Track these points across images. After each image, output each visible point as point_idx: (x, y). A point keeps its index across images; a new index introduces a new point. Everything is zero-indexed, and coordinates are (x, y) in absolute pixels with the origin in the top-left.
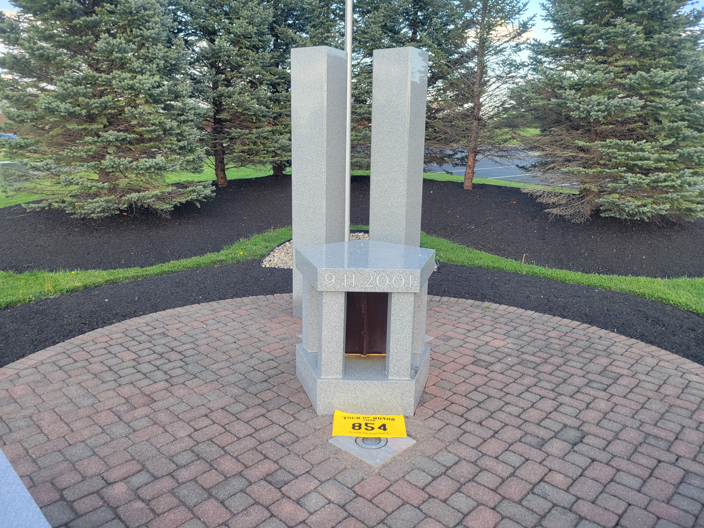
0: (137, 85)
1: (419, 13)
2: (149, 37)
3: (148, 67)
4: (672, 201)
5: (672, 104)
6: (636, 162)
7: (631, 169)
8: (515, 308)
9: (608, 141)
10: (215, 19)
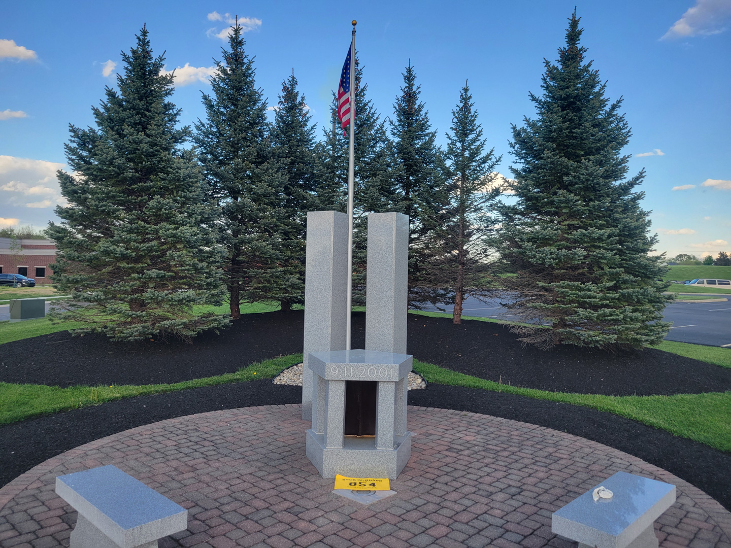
0: (179, 234)
1: (411, 178)
2: (191, 198)
3: (188, 220)
4: (619, 332)
5: (609, 254)
6: (585, 300)
7: (583, 305)
8: (487, 416)
9: (561, 282)
10: (241, 182)
